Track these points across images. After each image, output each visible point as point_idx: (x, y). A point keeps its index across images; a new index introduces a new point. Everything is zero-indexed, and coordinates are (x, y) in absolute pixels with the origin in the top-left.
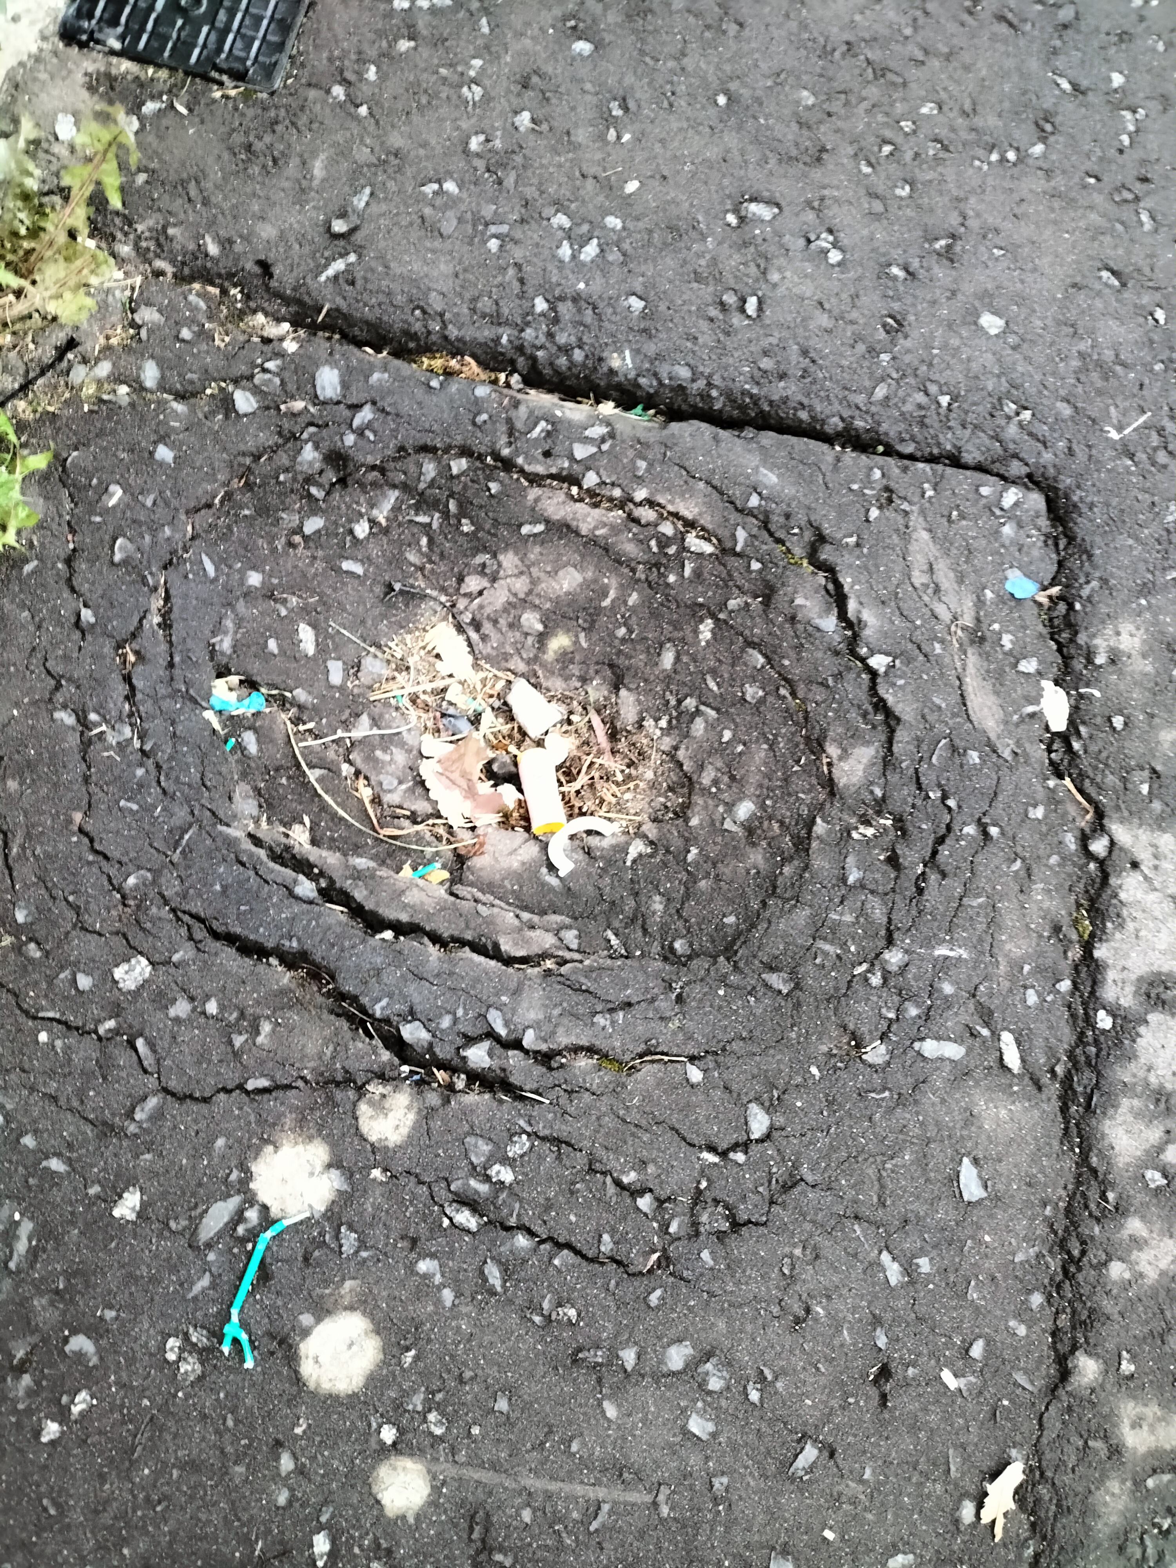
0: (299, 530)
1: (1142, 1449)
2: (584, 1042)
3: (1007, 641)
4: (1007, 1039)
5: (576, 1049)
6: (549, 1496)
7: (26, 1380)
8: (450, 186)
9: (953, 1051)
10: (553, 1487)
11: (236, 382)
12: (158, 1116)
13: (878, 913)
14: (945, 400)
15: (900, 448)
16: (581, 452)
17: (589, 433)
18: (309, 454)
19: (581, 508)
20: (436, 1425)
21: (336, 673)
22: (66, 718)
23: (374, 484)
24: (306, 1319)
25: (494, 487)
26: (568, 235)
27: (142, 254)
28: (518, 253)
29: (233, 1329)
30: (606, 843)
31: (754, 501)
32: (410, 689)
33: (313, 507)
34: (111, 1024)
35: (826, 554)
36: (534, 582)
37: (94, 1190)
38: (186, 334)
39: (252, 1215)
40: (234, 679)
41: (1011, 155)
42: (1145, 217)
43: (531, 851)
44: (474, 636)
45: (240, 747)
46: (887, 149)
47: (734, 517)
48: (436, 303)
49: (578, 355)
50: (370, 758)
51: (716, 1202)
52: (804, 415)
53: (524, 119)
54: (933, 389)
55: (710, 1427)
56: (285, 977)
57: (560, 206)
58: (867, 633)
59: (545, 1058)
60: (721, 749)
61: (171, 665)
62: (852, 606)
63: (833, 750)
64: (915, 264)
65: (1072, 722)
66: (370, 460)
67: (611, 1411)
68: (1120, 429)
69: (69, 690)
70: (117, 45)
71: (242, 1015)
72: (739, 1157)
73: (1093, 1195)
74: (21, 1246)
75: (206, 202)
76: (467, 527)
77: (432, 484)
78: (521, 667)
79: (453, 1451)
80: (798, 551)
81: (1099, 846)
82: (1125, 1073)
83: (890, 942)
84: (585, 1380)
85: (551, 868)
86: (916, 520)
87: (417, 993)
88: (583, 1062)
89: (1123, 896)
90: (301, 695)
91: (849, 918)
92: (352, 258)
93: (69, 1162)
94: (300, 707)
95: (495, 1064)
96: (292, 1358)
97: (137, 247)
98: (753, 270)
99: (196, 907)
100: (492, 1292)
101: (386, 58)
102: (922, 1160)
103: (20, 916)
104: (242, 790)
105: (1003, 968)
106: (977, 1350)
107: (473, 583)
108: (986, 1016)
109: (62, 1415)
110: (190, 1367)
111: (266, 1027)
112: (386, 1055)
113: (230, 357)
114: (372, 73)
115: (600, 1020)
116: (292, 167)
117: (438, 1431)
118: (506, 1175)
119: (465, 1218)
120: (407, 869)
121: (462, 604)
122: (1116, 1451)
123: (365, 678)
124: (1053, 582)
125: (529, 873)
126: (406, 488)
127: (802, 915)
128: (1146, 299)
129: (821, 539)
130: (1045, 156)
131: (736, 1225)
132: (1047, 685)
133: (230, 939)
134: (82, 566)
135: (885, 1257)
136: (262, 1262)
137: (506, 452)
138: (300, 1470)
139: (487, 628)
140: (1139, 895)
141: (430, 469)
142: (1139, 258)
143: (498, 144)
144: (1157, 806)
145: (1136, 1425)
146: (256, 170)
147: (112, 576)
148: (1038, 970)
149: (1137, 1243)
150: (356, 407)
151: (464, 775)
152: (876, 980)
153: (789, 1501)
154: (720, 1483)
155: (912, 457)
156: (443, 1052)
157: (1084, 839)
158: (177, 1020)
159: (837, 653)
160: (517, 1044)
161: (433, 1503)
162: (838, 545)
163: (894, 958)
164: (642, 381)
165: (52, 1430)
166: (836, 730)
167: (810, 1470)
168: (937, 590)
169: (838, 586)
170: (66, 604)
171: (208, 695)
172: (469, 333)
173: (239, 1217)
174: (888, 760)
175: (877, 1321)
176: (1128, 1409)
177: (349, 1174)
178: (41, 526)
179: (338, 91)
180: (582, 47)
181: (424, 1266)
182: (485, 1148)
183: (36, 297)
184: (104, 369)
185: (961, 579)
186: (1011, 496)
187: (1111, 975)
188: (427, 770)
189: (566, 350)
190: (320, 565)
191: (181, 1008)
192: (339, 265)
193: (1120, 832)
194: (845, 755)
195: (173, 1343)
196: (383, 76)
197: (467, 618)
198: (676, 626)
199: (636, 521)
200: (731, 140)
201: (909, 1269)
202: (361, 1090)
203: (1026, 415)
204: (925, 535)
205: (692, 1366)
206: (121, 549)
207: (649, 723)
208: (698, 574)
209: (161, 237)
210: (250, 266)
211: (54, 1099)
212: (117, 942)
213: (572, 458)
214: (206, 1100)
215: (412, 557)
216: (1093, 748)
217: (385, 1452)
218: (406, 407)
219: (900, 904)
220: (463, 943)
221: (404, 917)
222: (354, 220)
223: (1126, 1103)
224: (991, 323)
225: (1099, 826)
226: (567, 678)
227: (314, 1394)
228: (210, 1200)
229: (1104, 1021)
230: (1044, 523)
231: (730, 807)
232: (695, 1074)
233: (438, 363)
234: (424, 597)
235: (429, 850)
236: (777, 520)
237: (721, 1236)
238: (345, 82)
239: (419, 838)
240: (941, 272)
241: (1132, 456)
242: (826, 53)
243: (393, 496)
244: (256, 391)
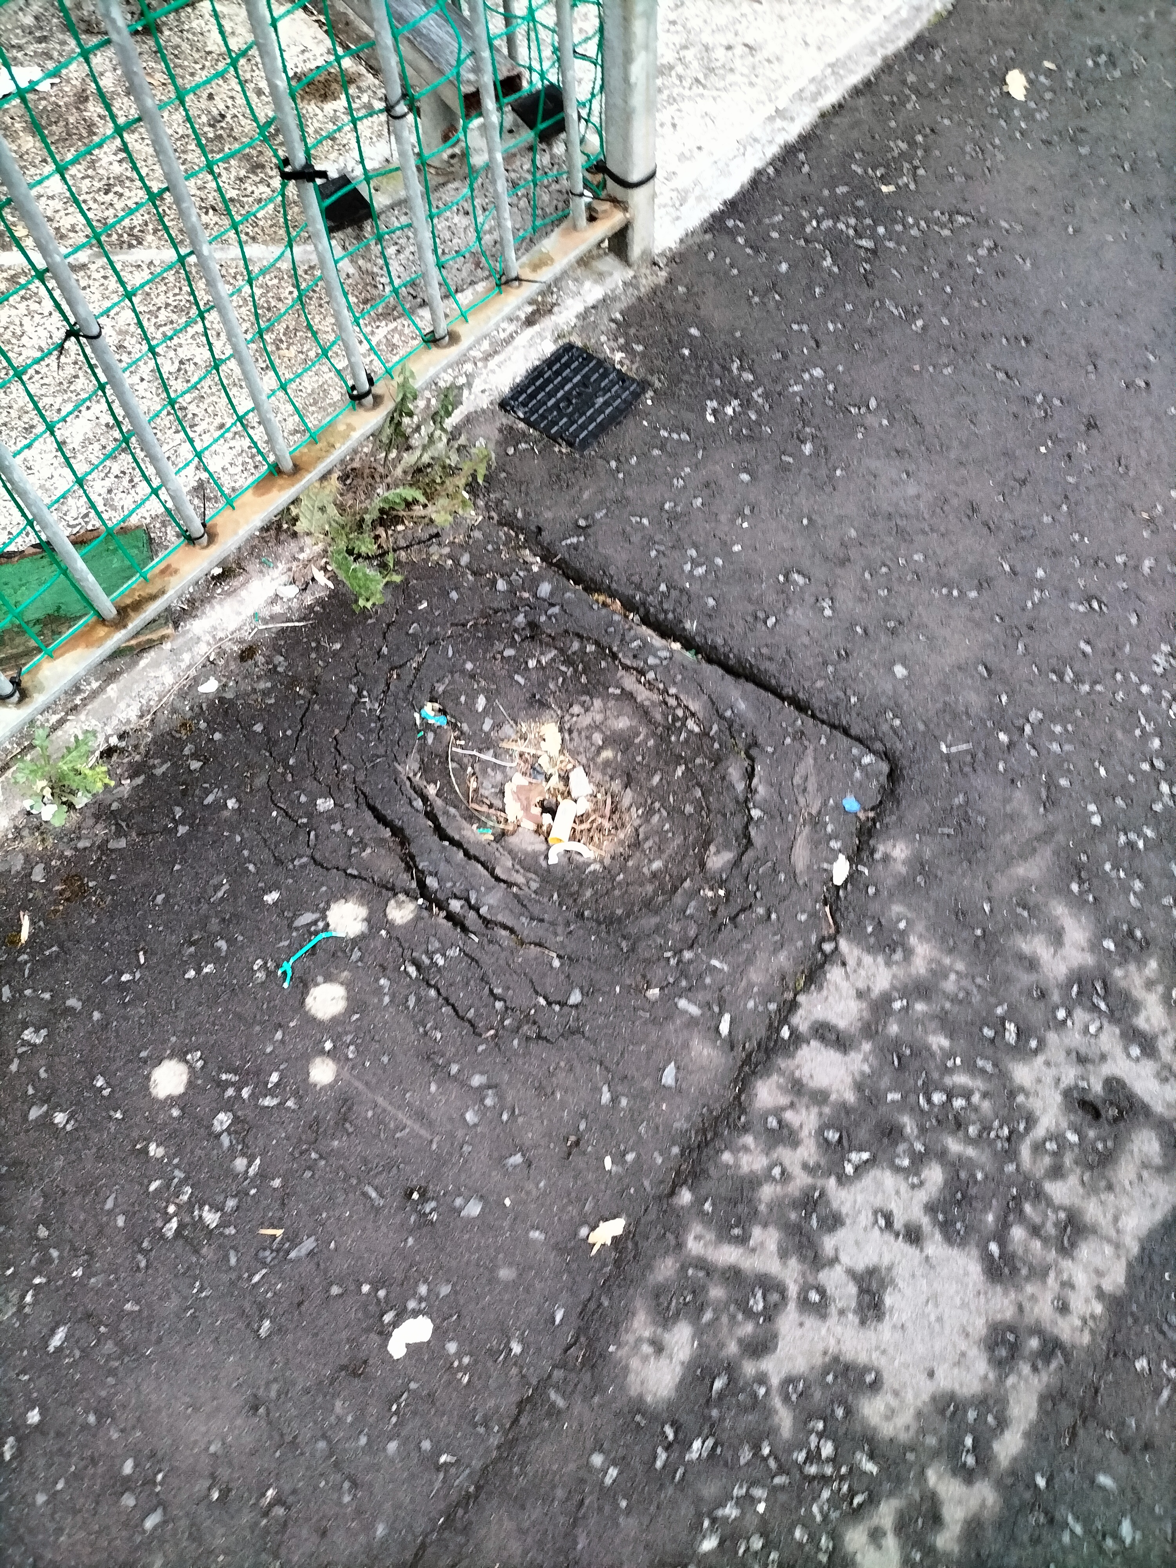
0: (501, 653)
1: (694, 1252)
2: (510, 924)
3: (829, 828)
4: (727, 1018)
5: (505, 927)
6: (384, 1110)
7: (192, 949)
8: (645, 521)
9: (694, 1010)
10: (389, 1108)
11: (502, 576)
12: (303, 866)
13: (692, 933)
14: (853, 700)
15: (818, 714)
16: (651, 661)
17: (660, 653)
18: (521, 619)
19: (641, 688)
20: (351, 1053)
21: (487, 725)
22: (354, 689)
23: (547, 645)
24: (320, 979)
25: (603, 664)
26: (693, 561)
27: (487, 507)
28: (663, 561)
29: (287, 966)
30: (581, 859)
31: (728, 713)
32: (523, 749)
33: (513, 644)
34: (305, 820)
35: (754, 752)
36: (606, 718)
37: (261, 885)
38: (490, 547)
39: (321, 925)
40: (437, 706)
41: (955, 593)
42: (1021, 646)
43: (543, 847)
44: (567, 736)
45: (424, 738)
46: (884, 570)
47: (715, 717)
48: (612, 570)
49: (670, 616)
50: (484, 772)
51: (535, 1023)
52: (773, 682)
53: (699, 501)
54: (849, 692)
55: (476, 1120)
56: (387, 833)
57: (696, 546)
58: (758, 797)
59: (486, 922)
60: (661, 833)
61: (410, 687)
62: (755, 781)
63: (712, 848)
64: (871, 630)
65: (846, 882)
66: (549, 631)
67: (433, 1088)
68: (948, 747)
69: (360, 678)
70: (521, 416)
71: (361, 841)
72: (557, 1008)
73: (734, 1115)
74: (220, 894)
75: (527, 494)
76: (584, 680)
77: (574, 653)
78: (584, 761)
79: (353, 1068)
80: (741, 745)
81: (828, 947)
82: (782, 1063)
83: (691, 947)
84: (428, 1069)
85: (546, 857)
86: (810, 752)
87: (443, 867)
88: (505, 933)
89: (828, 976)
90: (465, 727)
91: (677, 929)
92: (582, 539)
93: (258, 869)
94: (462, 733)
95: (462, 912)
96: (305, 993)
97: (486, 504)
98: (780, 605)
99: (367, 790)
100: (407, 1008)
101: (644, 456)
102: (649, 1054)
103: (291, 762)
104: (414, 755)
105: (744, 983)
106: (630, 1157)
107: (576, 709)
108: (722, 1002)
109: (199, 970)
110: (261, 975)
111: (369, 850)
112: (414, 885)
113: (505, 564)
114: (634, 460)
115: (523, 919)
116: (574, 491)
117: (351, 1056)
118: (441, 962)
119: (412, 970)
120: (475, 826)
121: (567, 718)
122: (680, 1245)
123: (501, 734)
124: (872, 809)
125: (535, 855)
126: (562, 651)
127: (654, 920)
128: (999, 688)
129: (756, 744)
130: (975, 599)
131: (539, 1037)
132: (842, 857)
133: (373, 809)
134: (393, 628)
135: (605, 1089)
136: (314, 947)
137: (615, 649)
138: (282, 1041)
139: (575, 734)
140: (839, 980)
141: (576, 645)
142: (1006, 666)
143: (679, 509)
144: (872, 940)
145: (698, 1238)
146: (556, 487)
147: (403, 638)
148: (761, 993)
149: (746, 1149)
150: (552, 605)
151: (528, 799)
152: (673, 962)
153: (496, 1176)
154: (467, 1149)
155: (823, 722)
156: (441, 896)
157: (822, 940)
158: (333, 831)
159: (737, 802)
160: (477, 911)
161: (331, 1086)
162: (763, 750)
163: (687, 955)
164: (697, 639)
165: (191, 974)
166: (720, 839)
167: (515, 1167)
168: (805, 790)
169: (753, 769)
170: (377, 641)
171: (421, 708)
172: (621, 590)
173: (315, 923)
174: (737, 863)
175: (584, 1116)
176: (697, 1228)
177: (371, 928)
178: (383, 605)
179: (613, 464)
180: (745, 477)
181: (382, 981)
182: (437, 945)
183: (431, 511)
184: (446, 550)
185: (820, 788)
186: (867, 759)
187: (801, 1012)
188: (509, 788)
189: (666, 612)
190: (504, 672)
191: (337, 827)
192: (574, 540)
193: (843, 944)
194: (718, 852)
195: (259, 962)
196: (638, 463)
197: (567, 726)
198: (667, 763)
199: (666, 704)
200: (800, 542)
201: (615, 1100)
202: (395, 894)
203: (897, 722)
204: (811, 762)
205: (481, 1088)
206: (414, 628)
207: (634, 809)
208: (687, 740)
209: (499, 503)
210: (533, 528)
211: (265, 841)
212: (325, 789)
213: (646, 662)
214: (328, 869)
215: (552, 686)
216: (850, 897)
217: (322, 1052)
218: (577, 613)
219: (705, 933)
220: (477, 860)
221: (457, 837)
222: (590, 521)
223: (775, 1077)
224: (900, 671)
225: (833, 938)
226: (604, 774)
227: (306, 1013)
228: (307, 910)
229: (785, 1033)
230: (883, 779)
231: (651, 861)
232: (556, 963)
233: (602, 598)
234: (550, 707)
235: (490, 823)
236: (736, 726)
237: (528, 1038)
238: (618, 460)
239: (488, 816)
240: (884, 639)
241: (949, 762)
242: (874, 515)
243: (554, 652)
244: (510, 583)
